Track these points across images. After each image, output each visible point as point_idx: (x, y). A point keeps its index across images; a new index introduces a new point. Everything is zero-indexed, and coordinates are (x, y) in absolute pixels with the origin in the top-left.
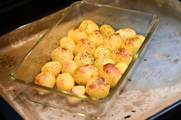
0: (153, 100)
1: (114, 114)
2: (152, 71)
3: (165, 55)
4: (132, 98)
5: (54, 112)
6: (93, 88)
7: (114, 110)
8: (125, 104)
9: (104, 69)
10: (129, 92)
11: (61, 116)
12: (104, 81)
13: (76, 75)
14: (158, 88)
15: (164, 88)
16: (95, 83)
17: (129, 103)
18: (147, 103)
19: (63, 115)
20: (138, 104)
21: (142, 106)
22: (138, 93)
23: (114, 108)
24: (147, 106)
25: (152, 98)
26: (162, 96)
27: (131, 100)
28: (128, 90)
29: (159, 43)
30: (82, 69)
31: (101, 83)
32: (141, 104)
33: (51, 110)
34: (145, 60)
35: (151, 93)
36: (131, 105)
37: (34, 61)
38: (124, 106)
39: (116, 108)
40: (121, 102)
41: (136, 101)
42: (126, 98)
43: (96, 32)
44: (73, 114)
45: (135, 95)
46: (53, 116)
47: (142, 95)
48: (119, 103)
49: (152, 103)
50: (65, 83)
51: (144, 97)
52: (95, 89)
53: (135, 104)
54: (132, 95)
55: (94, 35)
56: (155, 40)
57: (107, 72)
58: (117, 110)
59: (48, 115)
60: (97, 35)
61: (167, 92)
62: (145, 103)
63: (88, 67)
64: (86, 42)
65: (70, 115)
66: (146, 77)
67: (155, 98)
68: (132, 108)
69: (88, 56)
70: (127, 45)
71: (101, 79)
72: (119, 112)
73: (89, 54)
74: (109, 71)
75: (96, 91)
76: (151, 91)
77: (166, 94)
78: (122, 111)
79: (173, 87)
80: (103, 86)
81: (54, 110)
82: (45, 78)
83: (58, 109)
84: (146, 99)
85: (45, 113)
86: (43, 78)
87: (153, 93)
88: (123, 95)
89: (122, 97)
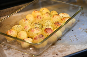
0: (71, 50)
1: (46, 55)
2: (75, 36)
3: (84, 29)
4: (59, 48)
5: (12, 51)
6: (36, 39)
7: (47, 53)
8: (53, 51)
9: (45, 31)
10: (58, 45)
11: (16, 53)
12: (42, 36)
13: (29, 32)
14: (75, 45)
15: (79, 45)
16: (37, 37)
17: (56, 51)
18: (67, 52)
19: (17, 53)
20: (61, 52)
21: (63, 53)
22: (63, 46)
23: (47, 52)
24: (66, 53)
25: (70, 49)
26: (76, 49)
27: (58, 49)
28: (58, 44)
29: (83, 23)
30: (32, 29)
31: (41, 37)
32: (63, 52)
33: (11, 50)
34: (72, 31)
35: (70, 47)
36: (57, 51)
37: (10, 26)
38: (53, 52)
39: (48, 52)
40: (52, 50)
41: (61, 50)
42: (55, 48)
43: (47, 13)
44: (23, 53)
45: (61, 47)
46: (11, 53)
47: (65, 47)
48: (51, 50)
49: (69, 52)
50: (21, 36)
51: (66, 48)
52: (37, 40)
53: (59, 51)
54: (59, 47)
55: (45, 14)
56: (81, 22)
57: (46, 32)
58: (48, 54)
59: (9, 52)
60: (47, 15)
61: (80, 47)
62: (65, 52)
63: (36, 29)
64: (39, 17)
65: (21, 53)
66: (70, 39)
67: (72, 49)
68: (57, 53)
69: (38, 24)
70: (62, 20)
71: (41, 35)
72: (49, 54)
73: (39, 23)
74: (47, 32)
75: (37, 41)
76: (71, 46)
77: (79, 48)
78: (51, 54)
79: (84, 45)
80: (41, 39)
81: (13, 50)
82: (11, 32)
83: (15, 50)
84: (67, 50)
85: (7, 51)
86: (10, 32)
87: (71, 47)
88: (54, 47)
89: (53, 48)
